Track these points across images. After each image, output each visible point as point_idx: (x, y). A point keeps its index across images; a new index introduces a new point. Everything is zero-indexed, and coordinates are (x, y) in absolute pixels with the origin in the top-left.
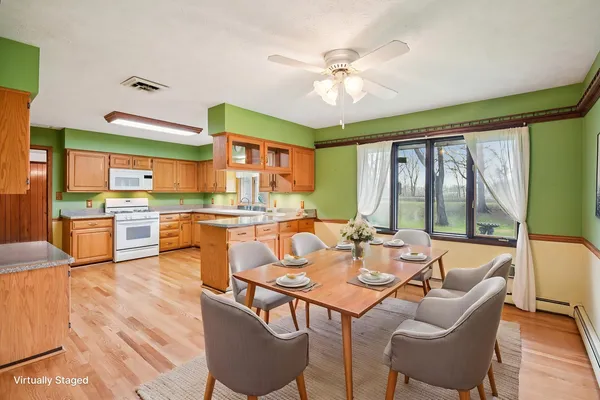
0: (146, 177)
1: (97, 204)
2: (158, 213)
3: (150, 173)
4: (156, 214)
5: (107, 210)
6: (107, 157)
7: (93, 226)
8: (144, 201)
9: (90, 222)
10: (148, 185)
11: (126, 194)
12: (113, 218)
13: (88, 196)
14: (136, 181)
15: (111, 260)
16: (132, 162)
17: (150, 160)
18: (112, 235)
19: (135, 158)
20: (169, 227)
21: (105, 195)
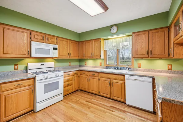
0: (54, 49)
1: (21, 67)
2: (63, 72)
3: (56, 46)
4: (62, 73)
5: (29, 71)
6: (29, 32)
7: (18, 86)
8: (51, 64)
9: (16, 84)
10: (55, 54)
11: (41, 59)
12: (34, 79)
13: (15, 61)
14: (48, 51)
15: (32, 111)
16: (46, 38)
17: (56, 38)
18: (33, 91)
19: (47, 36)
20: (68, 80)
21: (28, 60)
